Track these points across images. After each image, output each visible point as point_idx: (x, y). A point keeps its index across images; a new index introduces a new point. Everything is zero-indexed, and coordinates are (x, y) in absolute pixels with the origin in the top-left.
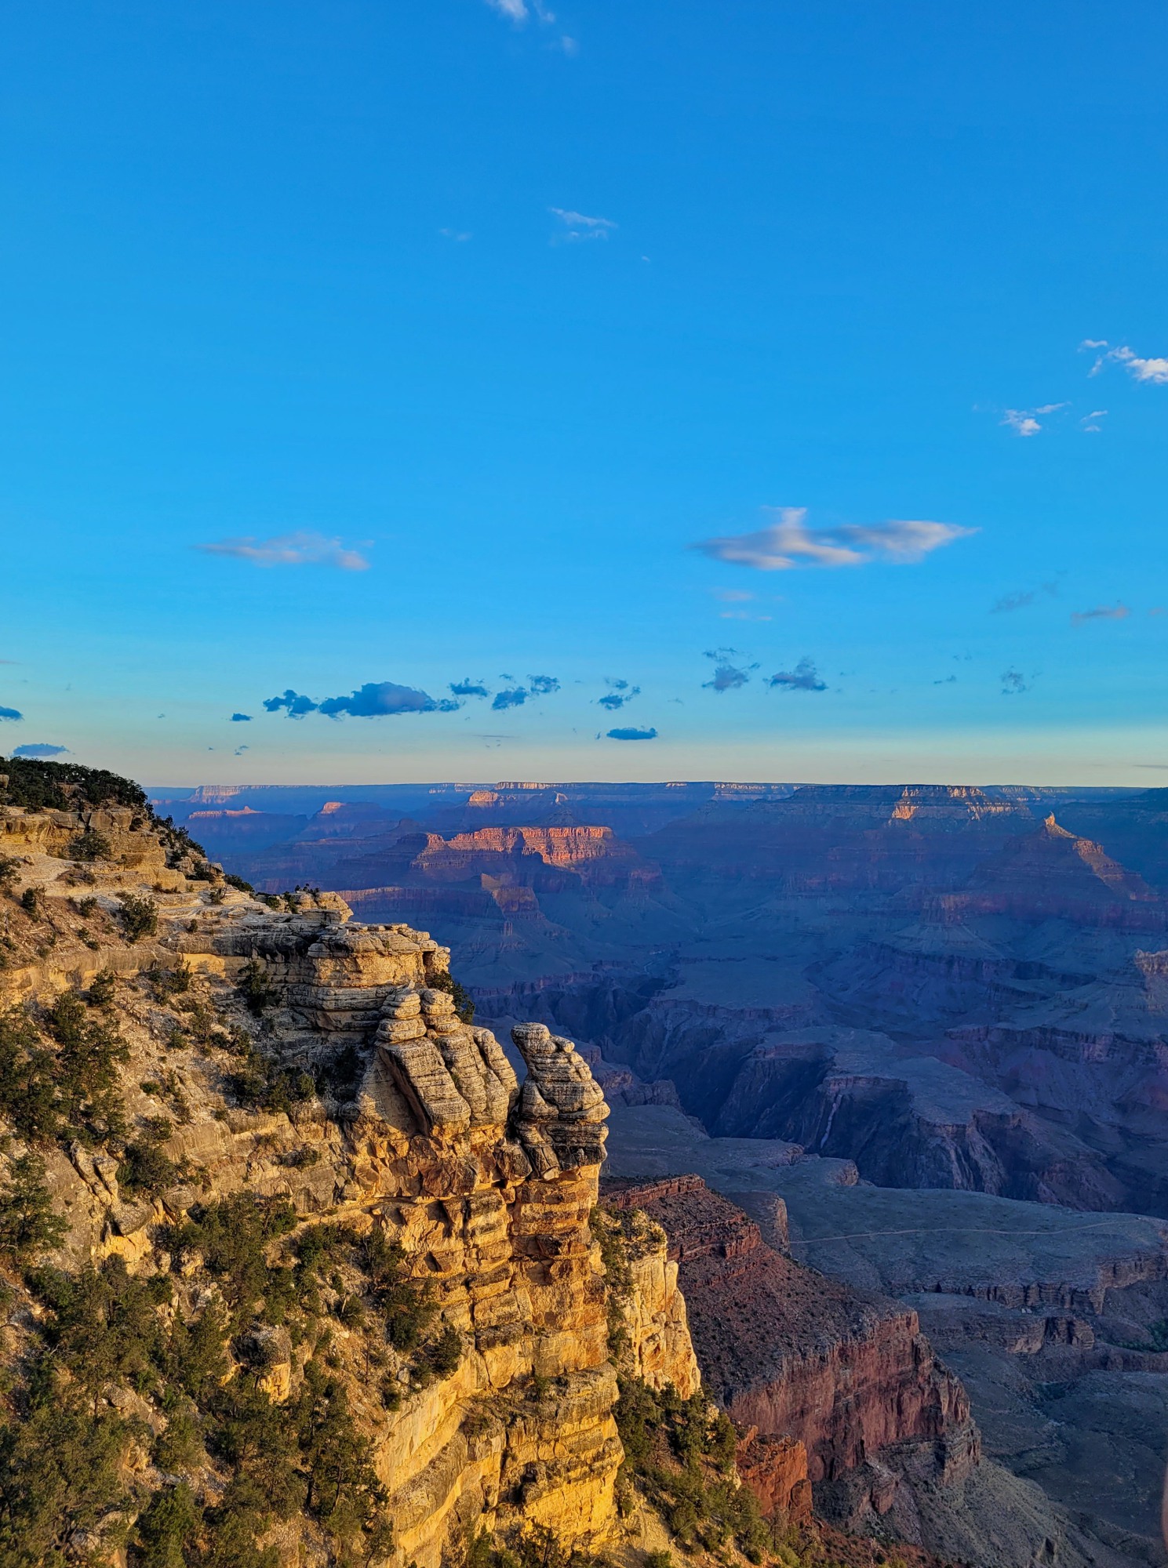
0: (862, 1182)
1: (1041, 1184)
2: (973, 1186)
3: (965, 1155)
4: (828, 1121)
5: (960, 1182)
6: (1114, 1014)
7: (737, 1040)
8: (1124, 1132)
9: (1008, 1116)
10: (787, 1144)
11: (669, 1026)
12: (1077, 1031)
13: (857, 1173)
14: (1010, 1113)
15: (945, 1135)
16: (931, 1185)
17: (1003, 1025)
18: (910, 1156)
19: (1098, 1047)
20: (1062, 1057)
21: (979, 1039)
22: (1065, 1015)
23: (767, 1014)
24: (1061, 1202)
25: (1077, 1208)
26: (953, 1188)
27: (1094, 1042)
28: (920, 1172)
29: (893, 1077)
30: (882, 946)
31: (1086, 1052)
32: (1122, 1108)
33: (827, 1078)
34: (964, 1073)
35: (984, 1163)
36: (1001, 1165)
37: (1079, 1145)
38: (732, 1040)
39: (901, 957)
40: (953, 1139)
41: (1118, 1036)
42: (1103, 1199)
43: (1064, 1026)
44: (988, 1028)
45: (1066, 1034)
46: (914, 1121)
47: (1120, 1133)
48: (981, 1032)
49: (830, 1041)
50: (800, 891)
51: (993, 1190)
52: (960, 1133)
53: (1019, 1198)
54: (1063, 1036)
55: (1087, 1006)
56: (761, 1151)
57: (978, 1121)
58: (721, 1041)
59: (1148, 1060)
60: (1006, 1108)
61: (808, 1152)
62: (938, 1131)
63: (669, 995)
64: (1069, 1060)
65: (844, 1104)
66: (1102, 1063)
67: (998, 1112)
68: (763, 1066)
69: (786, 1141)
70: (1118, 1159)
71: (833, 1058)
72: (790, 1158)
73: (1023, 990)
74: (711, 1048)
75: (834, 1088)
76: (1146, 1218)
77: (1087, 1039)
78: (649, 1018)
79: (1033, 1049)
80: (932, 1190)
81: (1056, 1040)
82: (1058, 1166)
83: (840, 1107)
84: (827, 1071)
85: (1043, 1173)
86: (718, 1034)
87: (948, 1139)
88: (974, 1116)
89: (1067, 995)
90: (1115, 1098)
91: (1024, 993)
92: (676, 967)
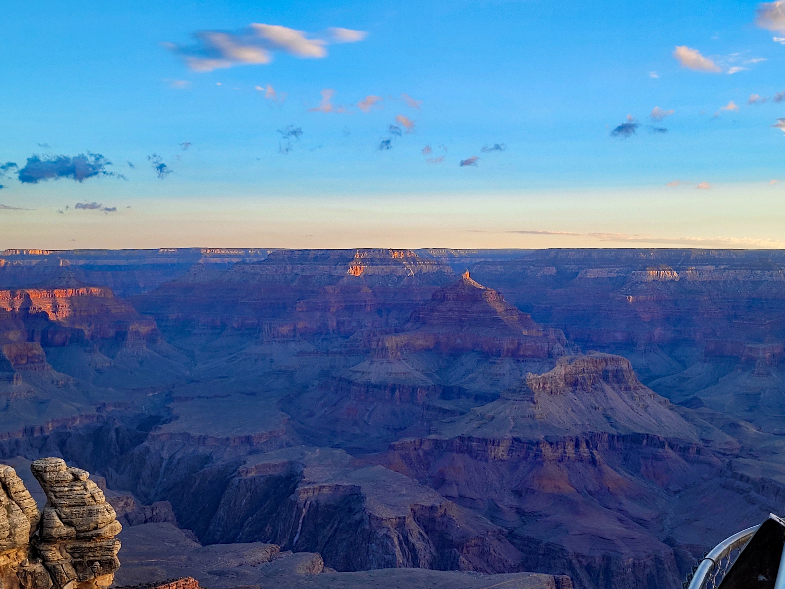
0: (327, 570)
1: (461, 557)
2: (411, 564)
3: (405, 540)
4: (299, 523)
5: (401, 562)
6: (512, 423)
7: (223, 463)
8: (520, 512)
9: (436, 507)
10: (266, 545)
11: (166, 455)
12: (486, 437)
13: (322, 563)
14: (438, 505)
15: (390, 526)
16: (380, 566)
17: (433, 436)
18: (364, 545)
19: (501, 448)
20: (476, 458)
21: (415, 449)
22: (478, 426)
23: (248, 440)
24: (475, 569)
25: (487, 573)
26: (396, 567)
27: (498, 445)
28: (371, 557)
29: (350, 484)
30: (341, 379)
31: (493, 453)
32: (518, 493)
33: (297, 489)
34: (404, 476)
35: (419, 545)
36: (431, 545)
37: (487, 524)
38: (220, 463)
39: (355, 388)
40: (395, 529)
41: (515, 439)
42: (505, 563)
43: (477, 435)
44: (422, 440)
45: (479, 440)
46: (366, 517)
47: (517, 512)
48: (416, 443)
49: (300, 459)
50: (274, 337)
51: (426, 565)
52: (401, 524)
53: (445, 570)
54: (476, 442)
55: (493, 418)
56: (245, 553)
57: (415, 513)
58: (210, 465)
59: (536, 456)
60: (435, 501)
61: (283, 550)
62: (385, 523)
63: (165, 429)
64: (481, 460)
65: (312, 509)
66: (504, 461)
67: (429, 504)
68: (245, 483)
69: (266, 543)
70: (516, 532)
71: (302, 472)
72: (269, 556)
73: (447, 408)
74: (202, 471)
75: (303, 497)
76: (535, 575)
77: (494, 442)
78: (147, 450)
79: (454, 454)
80: (380, 570)
81: (471, 446)
82: (473, 541)
83: (308, 511)
84: (298, 483)
85: (463, 548)
86: (207, 459)
87: (392, 529)
88: (412, 509)
89: (479, 410)
90: (513, 486)
91: (448, 410)
92: (171, 405)
